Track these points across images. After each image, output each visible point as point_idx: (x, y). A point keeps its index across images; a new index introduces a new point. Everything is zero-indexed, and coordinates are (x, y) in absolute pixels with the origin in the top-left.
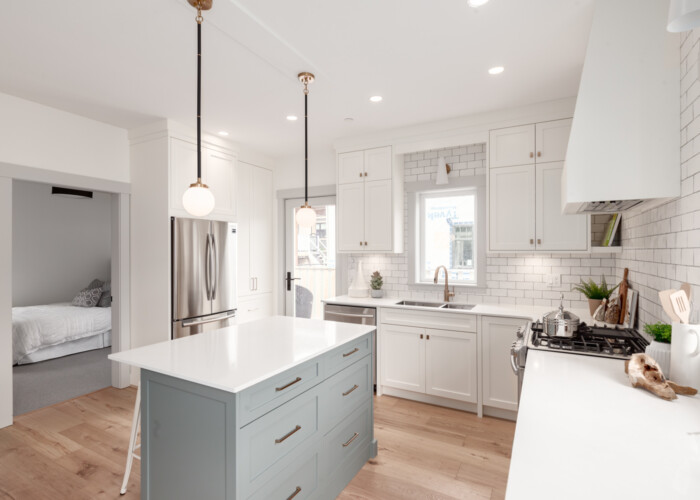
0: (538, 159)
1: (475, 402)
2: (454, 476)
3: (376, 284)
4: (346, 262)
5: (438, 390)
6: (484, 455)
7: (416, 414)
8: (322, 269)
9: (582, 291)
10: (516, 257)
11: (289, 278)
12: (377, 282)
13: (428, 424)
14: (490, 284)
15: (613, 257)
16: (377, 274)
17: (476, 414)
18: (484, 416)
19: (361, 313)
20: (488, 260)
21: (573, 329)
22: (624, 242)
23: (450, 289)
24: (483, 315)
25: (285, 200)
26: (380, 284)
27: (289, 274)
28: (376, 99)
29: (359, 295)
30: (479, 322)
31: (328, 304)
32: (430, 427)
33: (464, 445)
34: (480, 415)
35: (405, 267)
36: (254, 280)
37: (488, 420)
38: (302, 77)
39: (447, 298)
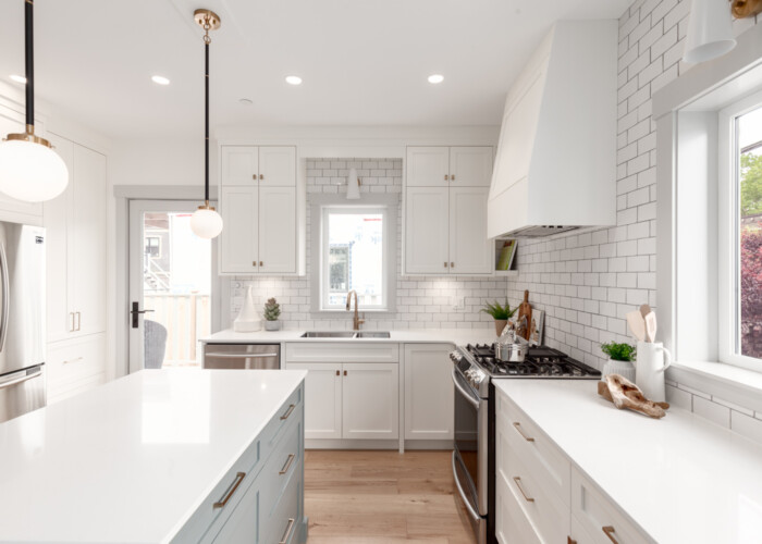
0: (452, 183)
1: (396, 437)
2: (405, 535)
3: (271, 314)
4: (227, 289)
5: (355, 432)
6: (424, 498)
7: (334, 466)
8: (163, 297)
9: (488, 312)
10: (425, 279)
11: (135, 310)
12: (272, 311)
13: (352, 476)
14: (400, 309)
15: (505, 279)
16: (272, 301)
17: (398, 450)
18: (406, 451)
19: (244, 351)
20: (399, 283)
21: (524, 352)
22: (520, 267)
23: (360, 315)
24: (405, 343)
25: (129, 200)
26: (277, 314)
27: (136, 305)
28: (294, 80)
29: (247, 328)
30: (401, 350)
31: (209, 344)
32: (354, 479)
33: (399, 492)
34: (402, 451)
35: (307, 292)
36: (76, 315)
37: (410, 455)
38: (201, 16)
39: (356, 326)
